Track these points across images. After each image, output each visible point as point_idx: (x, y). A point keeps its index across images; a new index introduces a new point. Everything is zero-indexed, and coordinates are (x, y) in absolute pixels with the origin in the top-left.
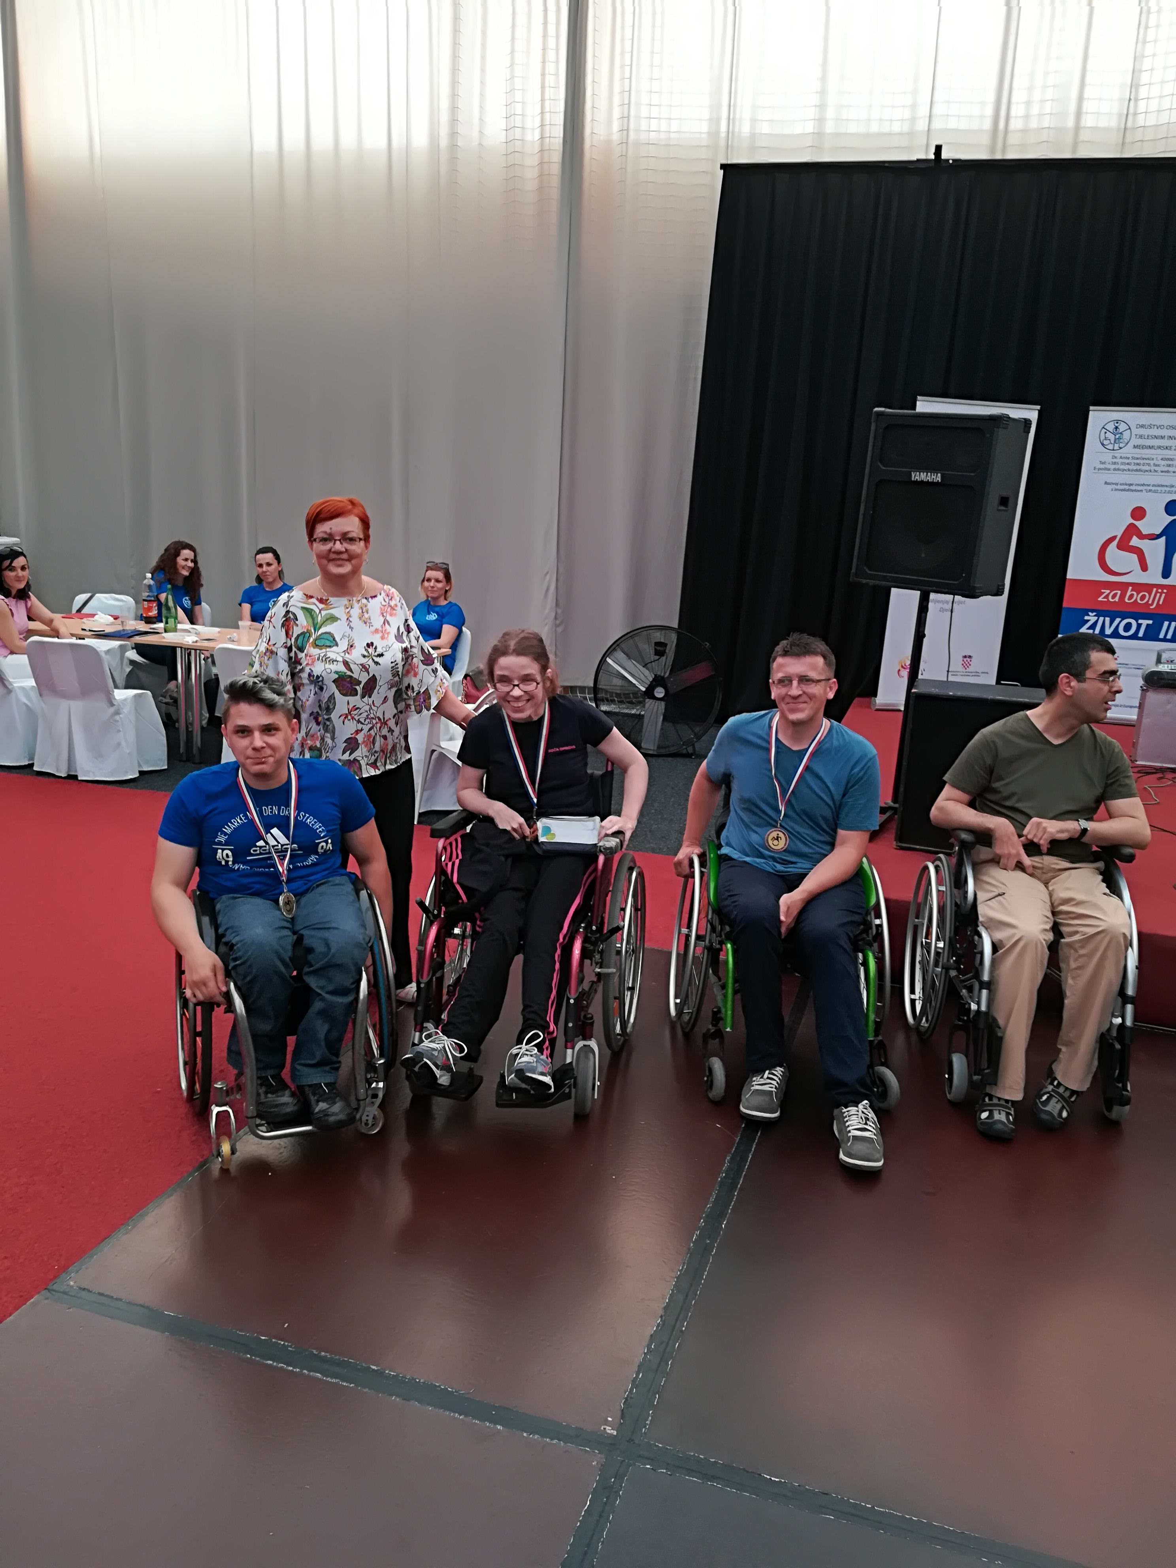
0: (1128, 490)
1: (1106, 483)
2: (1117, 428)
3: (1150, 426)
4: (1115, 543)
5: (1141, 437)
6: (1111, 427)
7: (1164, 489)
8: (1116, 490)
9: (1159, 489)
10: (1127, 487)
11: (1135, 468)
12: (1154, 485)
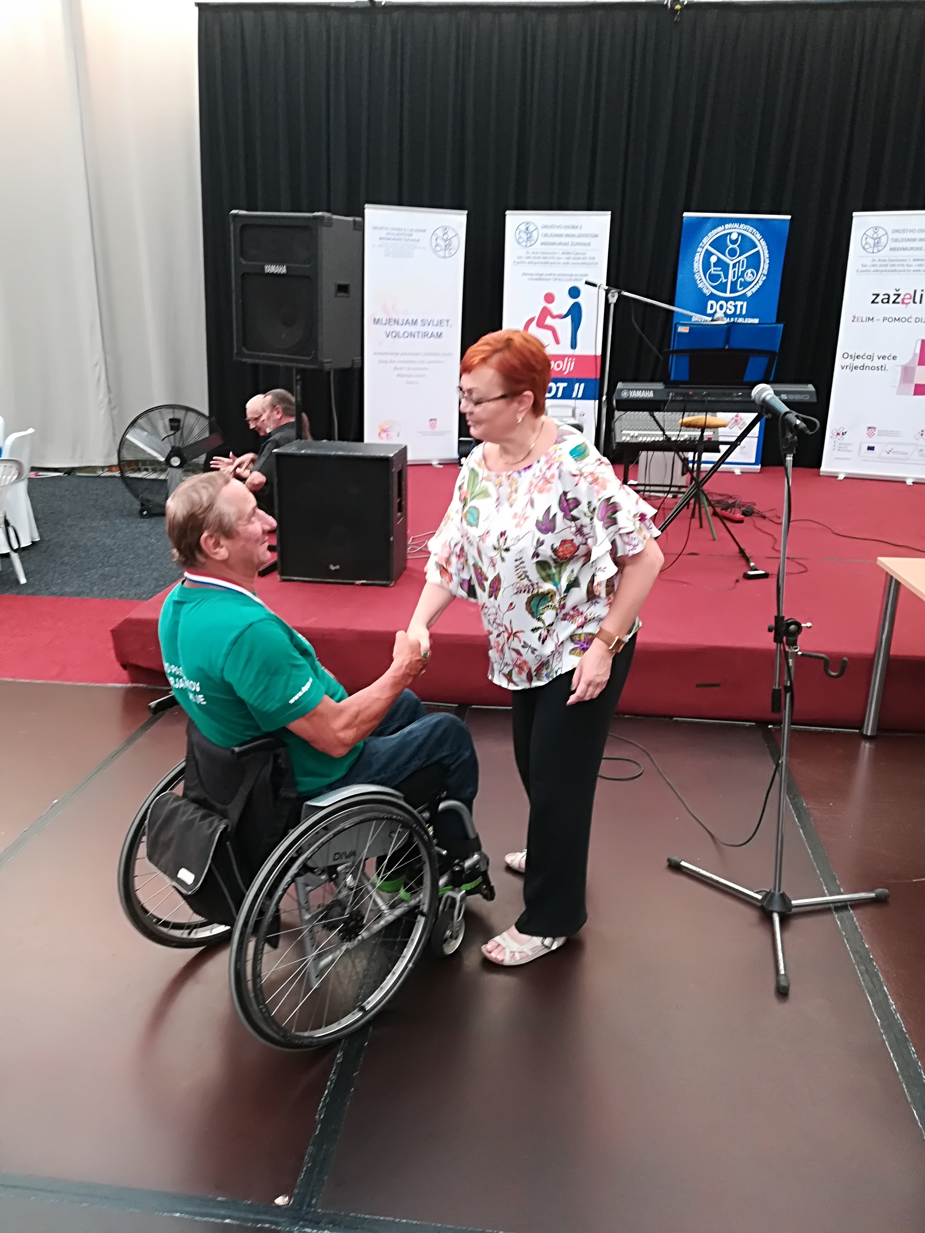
0: (540, 279)
1: (524, 274)
2: (527, 229)
3: (552, 227)
4: (534, 323)
5: (546, 235)
6: (523, 228)
7: (566, 278)
8: (531, 279)
9: (563, 277)
10: (539, 277)
11: (544, 261)
12: (559, 275)
